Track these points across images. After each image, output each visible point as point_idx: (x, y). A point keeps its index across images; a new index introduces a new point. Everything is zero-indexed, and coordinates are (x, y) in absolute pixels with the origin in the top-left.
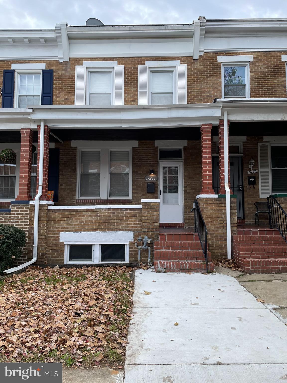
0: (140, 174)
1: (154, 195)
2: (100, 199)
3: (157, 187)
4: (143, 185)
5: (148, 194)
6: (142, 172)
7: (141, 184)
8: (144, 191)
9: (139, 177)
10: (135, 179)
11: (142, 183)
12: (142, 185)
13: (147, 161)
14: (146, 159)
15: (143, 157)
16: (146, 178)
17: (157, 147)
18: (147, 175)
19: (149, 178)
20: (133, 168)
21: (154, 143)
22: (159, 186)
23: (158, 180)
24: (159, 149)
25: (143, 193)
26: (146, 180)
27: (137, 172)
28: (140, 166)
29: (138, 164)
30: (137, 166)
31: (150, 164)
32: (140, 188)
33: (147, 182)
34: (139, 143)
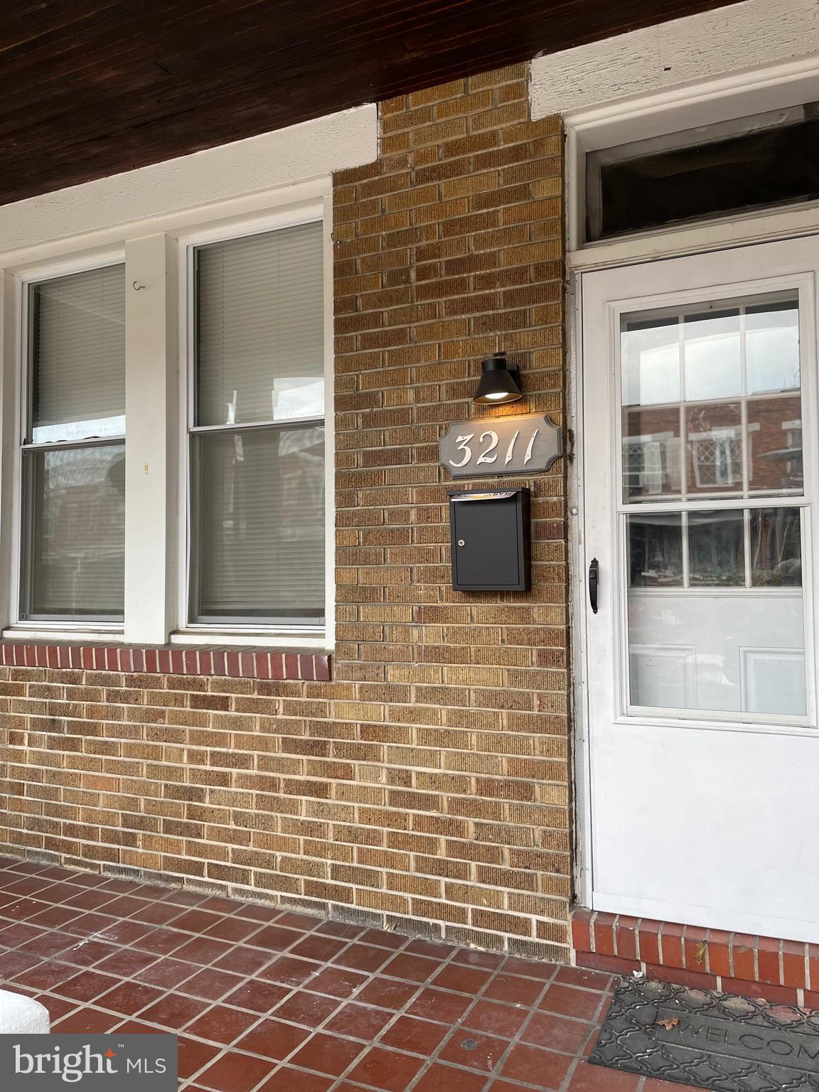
0: (401, 416)
1: (525, 617)
2: (118, 638)
3: (564, 531)
4: (425, 515)
5: (479, 608)
6: (411, 395)
7: (407, 513)
8: (433, 576)
9: (387, 438)
10: (359, 466)
11: (413, 495)
12: (413, 516)
13: (461, 285)
14: (452, 267)
15: (421, 254)
16: (444, 444)
17: (555, 124)
18: (459, 416)
19: (478, 447)
20: (342, 365)
21: (520, 91)
22: (576, 524)
23: (565, 454)
24: (579, 140)
25: (422, 589)
26: (445, 471)
27: (371, 399)
28: (399, 337)
29: (376, 320)
30: (370, 341)
31: (488, 302)
32: (397, 549)
33: (450, 488)
34: (386, 126)
